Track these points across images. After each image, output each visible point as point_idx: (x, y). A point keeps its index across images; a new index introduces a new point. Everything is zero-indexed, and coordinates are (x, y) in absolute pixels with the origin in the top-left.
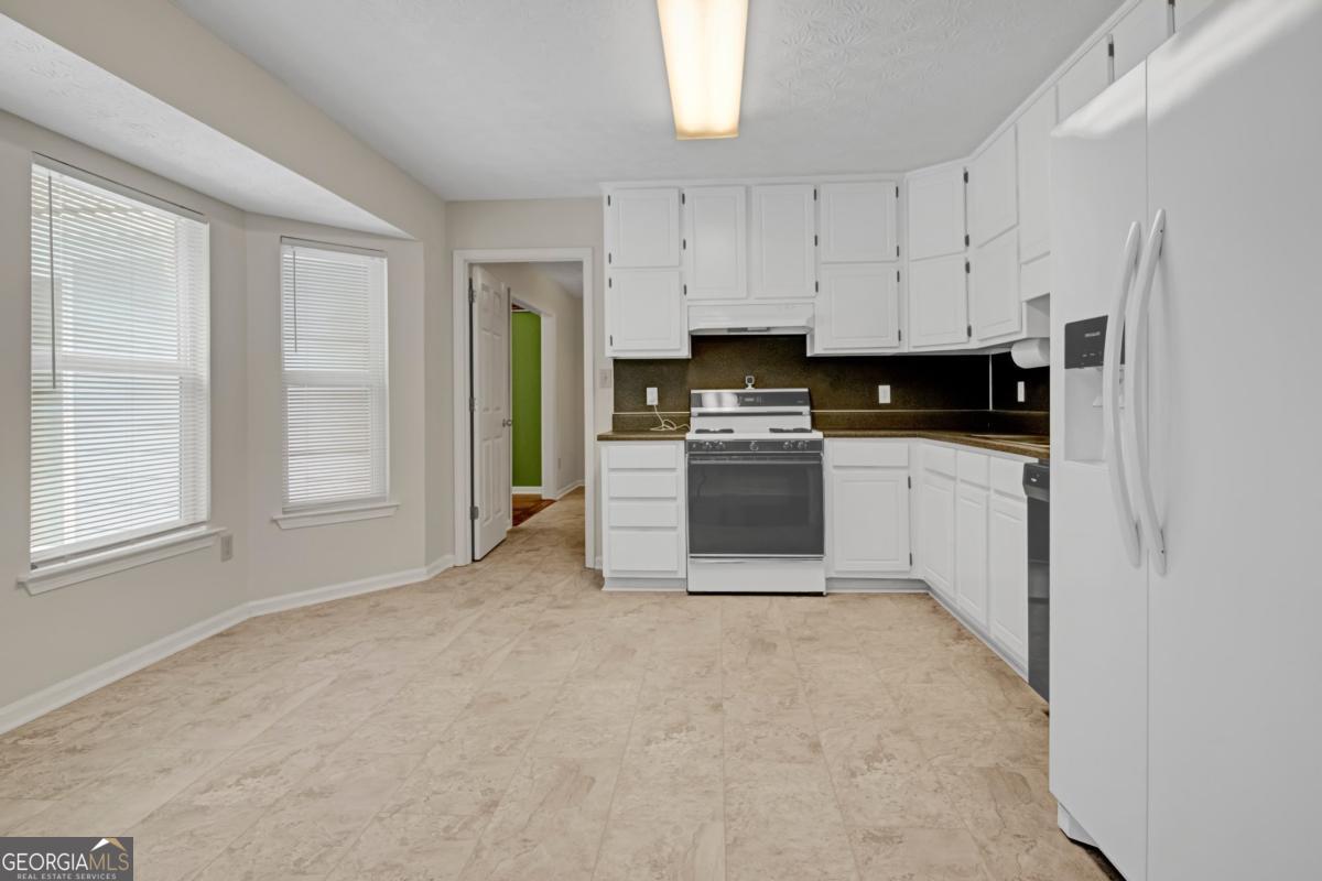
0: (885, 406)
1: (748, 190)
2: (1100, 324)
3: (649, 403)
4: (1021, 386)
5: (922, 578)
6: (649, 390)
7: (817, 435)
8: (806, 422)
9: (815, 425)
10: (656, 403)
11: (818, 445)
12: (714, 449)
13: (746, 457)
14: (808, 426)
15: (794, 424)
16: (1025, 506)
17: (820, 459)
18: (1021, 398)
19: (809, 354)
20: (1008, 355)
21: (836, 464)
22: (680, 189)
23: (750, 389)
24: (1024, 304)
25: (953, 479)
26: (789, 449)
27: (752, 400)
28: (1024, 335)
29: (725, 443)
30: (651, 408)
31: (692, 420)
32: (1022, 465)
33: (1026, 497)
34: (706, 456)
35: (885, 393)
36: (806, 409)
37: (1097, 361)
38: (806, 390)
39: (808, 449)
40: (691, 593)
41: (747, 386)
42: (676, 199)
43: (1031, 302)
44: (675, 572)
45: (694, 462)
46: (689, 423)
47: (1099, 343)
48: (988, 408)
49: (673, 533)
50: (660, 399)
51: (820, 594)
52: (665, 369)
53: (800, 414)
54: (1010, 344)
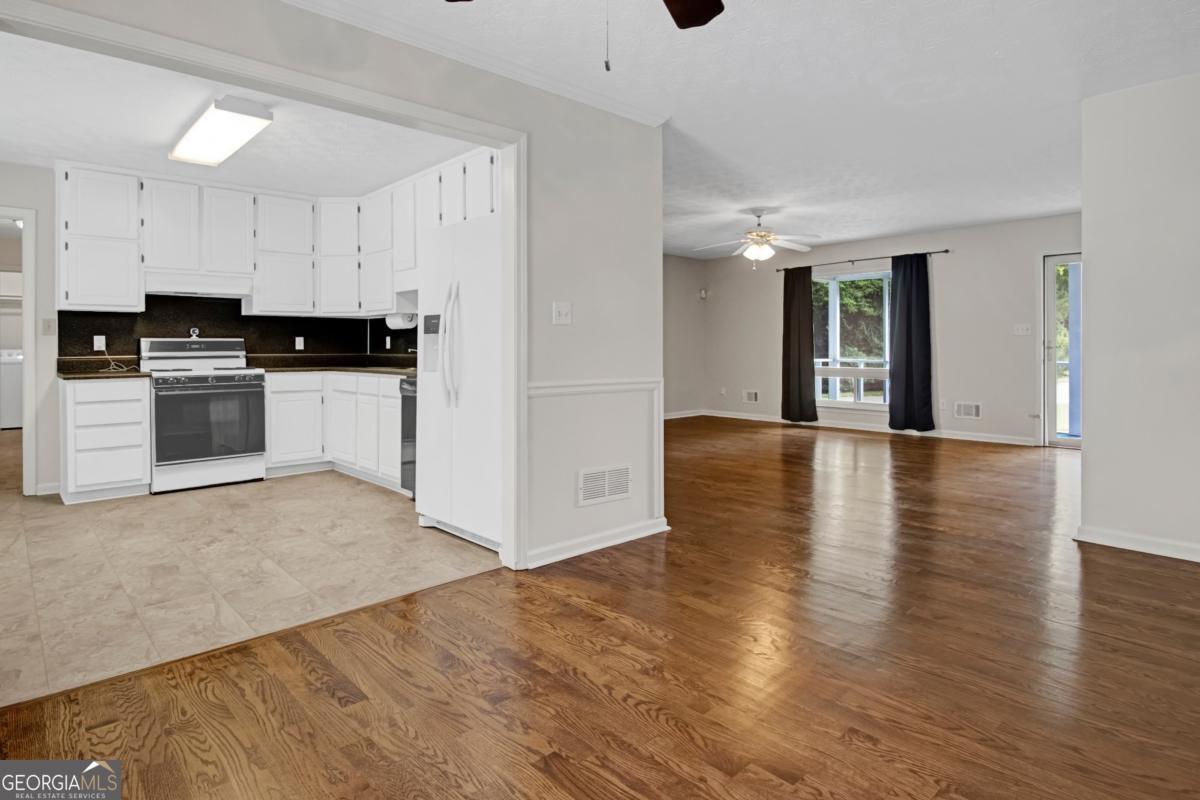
0: (300, 351)
1: (200, 189)
2: (437, 317)
3: (96, 349)
4: (388, 339)
5: (331, 460)
6: (96, 338)
7: (260, 371)
8: (242, 362)
9: (250, 363)
10: (103, 348)
11: (261, 378)
12: (177, 383)
13: (204, 388)
14: (244, 366)
15: (233, 364)
16: (399, 402)
17: (263, 387)
18: (388, 346)
19: (244, 313)
20: (384, 320)
21: (273, 390)
22: (138, 178)
23: (194, 338)
24: (395, 295)
25: (355, 393)
26: (239, 380)
27: (197, 346)
28: (394, 311)
29: (186, 378)
30: (100, 353)
31: (142, 362)
32: (398, 381)
33: (400, 396)
34: (173, 389)
35: (300, 343)
36: (244, 353)
37: (436, 331)
38: (242, 340)
39: (255, 380)
40: (156, 494)
41: (191, 336)
42: (136, 186)
43: (400, 294)
44: (140, 480)
45: (160, 393)
46: (139, 365)
47: (437, 325)
48: (366, 351)
49: (140, 449)
50: (107, 345)
51: (261, 480)
52: (113, 321)
53: (238, 357)
54: (386, 315)
